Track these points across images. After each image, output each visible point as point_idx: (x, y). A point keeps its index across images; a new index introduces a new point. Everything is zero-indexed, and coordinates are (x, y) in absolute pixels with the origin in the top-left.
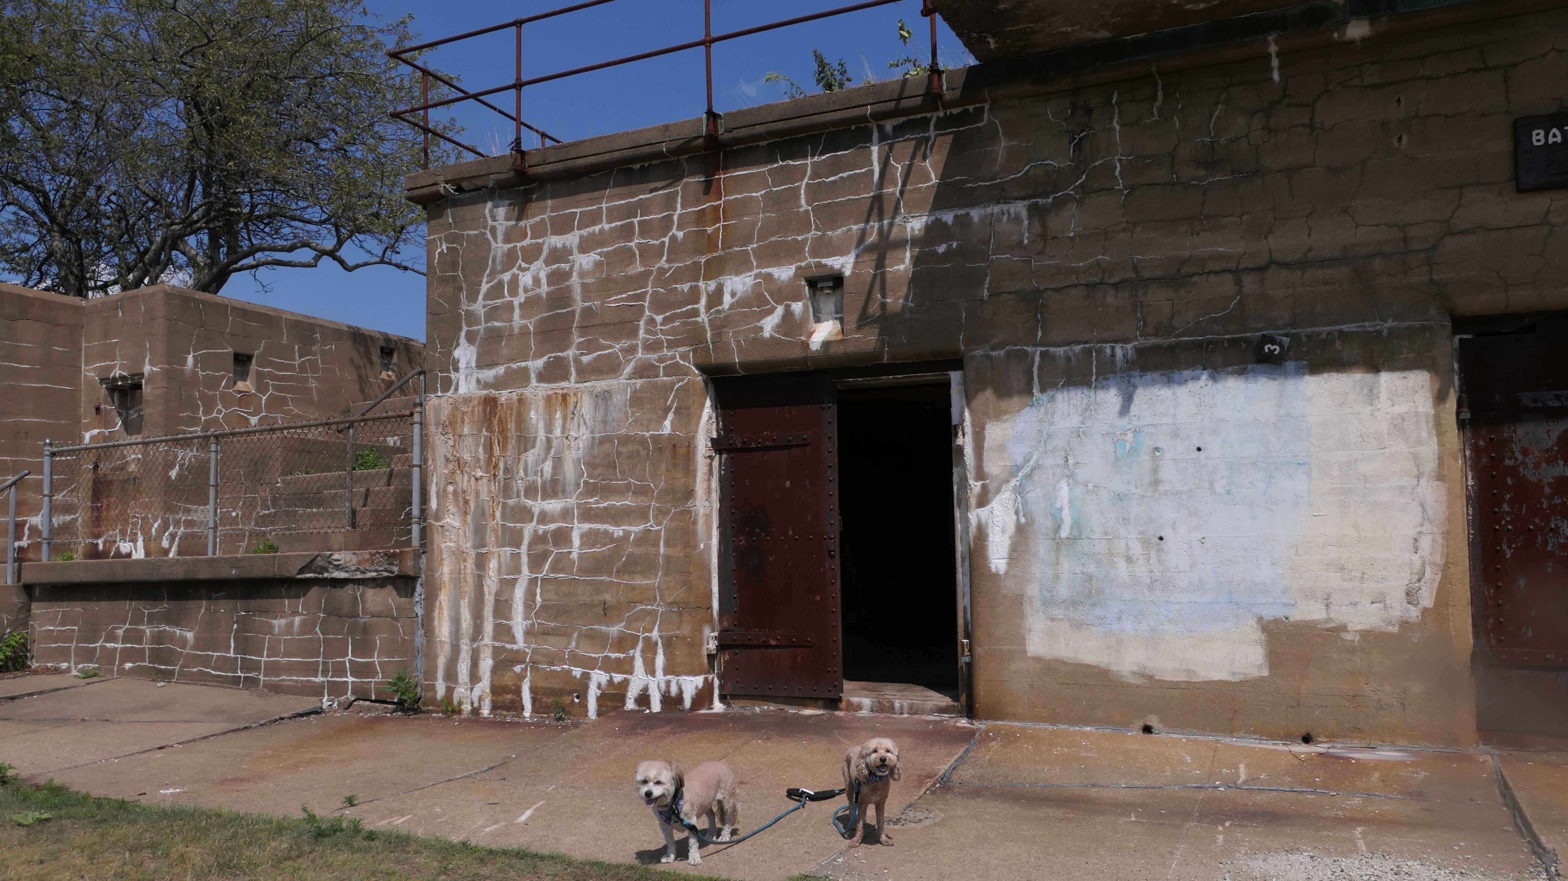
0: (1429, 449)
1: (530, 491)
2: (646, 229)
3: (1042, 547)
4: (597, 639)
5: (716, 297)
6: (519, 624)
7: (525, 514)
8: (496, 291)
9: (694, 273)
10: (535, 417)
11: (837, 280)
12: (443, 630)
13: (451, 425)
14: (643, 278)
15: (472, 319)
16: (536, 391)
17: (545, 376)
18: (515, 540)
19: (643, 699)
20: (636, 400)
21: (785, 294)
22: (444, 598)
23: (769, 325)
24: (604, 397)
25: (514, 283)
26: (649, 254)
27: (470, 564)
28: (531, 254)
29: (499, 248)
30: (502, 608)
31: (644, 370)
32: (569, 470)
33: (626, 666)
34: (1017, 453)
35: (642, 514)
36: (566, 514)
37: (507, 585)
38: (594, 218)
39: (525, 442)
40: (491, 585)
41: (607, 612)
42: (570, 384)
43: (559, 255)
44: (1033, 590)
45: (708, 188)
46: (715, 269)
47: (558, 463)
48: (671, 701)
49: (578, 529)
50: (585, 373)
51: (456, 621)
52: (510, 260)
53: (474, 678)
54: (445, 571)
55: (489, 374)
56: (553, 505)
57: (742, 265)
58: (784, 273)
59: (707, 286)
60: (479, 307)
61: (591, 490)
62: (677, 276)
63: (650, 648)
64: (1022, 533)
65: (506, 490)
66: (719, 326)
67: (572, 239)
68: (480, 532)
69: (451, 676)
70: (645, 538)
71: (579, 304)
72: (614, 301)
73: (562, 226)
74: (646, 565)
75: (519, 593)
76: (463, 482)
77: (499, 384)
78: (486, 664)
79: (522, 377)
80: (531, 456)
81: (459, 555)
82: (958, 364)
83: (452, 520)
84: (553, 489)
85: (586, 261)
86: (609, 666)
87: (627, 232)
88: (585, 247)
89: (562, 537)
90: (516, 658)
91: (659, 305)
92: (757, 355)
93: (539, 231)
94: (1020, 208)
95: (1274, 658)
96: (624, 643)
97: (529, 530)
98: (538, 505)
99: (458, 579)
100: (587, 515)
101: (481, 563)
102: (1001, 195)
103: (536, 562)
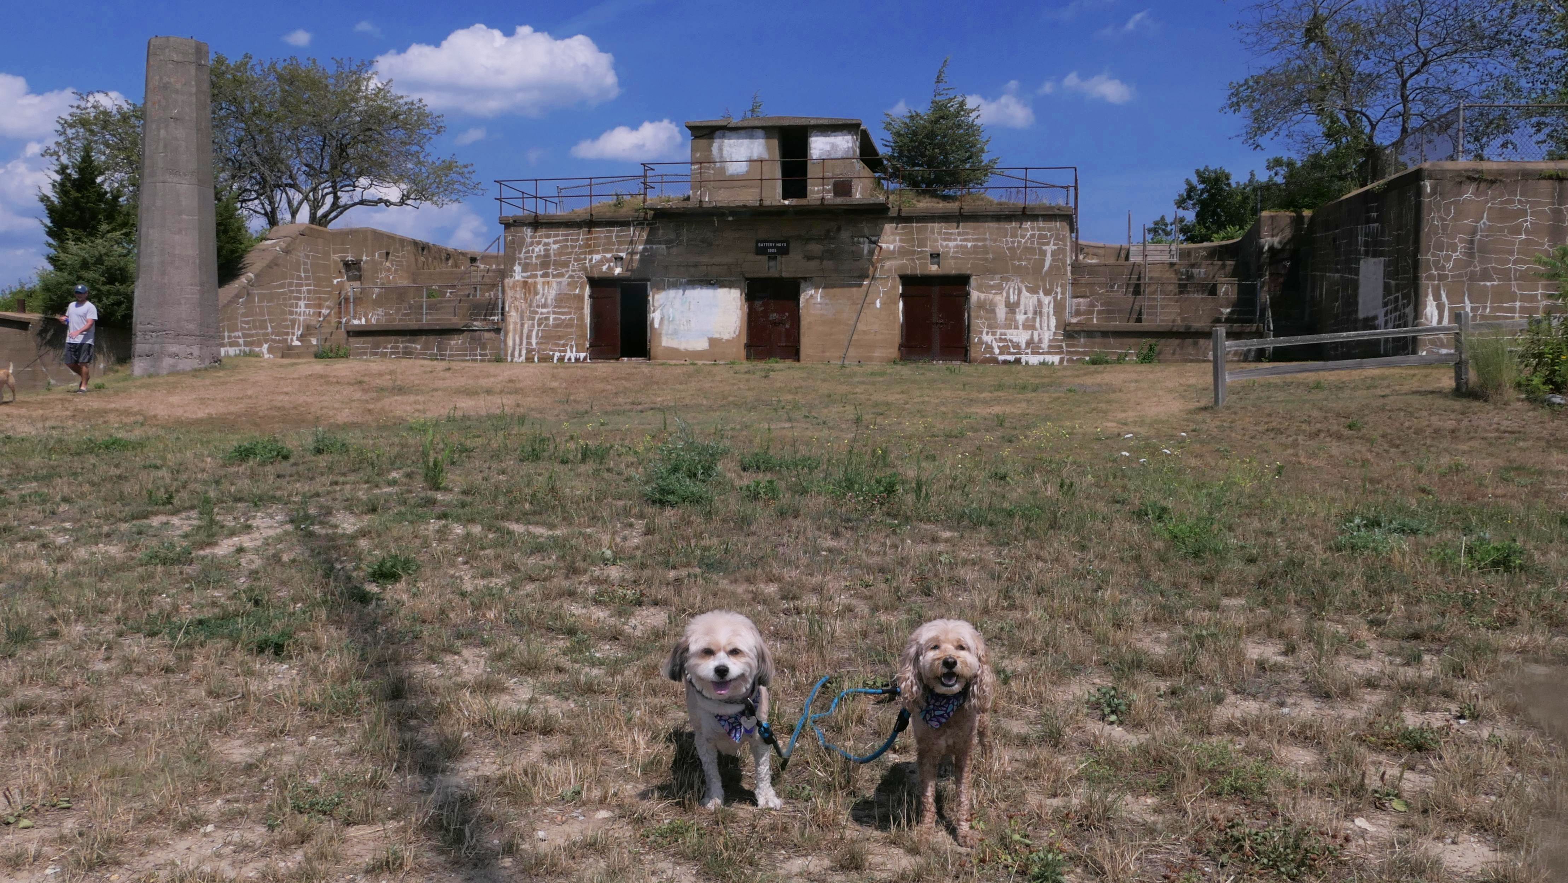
0: (739, 303)
1: (538, 306)
2: (572, 240)
3: (666, 322)
4: (558, 345)
5: (591, 260)
6: (534, 341)
7: (537, 313)
8: (527, 252)
9: (585, 253)
10: (539, 287)
11: (622, 258)
12: (510, 343)
13: (514, 287)
14: (571, 253)
15: (520, 259)
16: (540, 280)
17: (542, 276)
18: (533, 319)
19: (570, 359)
20: (569, 284)
21: (609, 261)
22: (511, 335)
23: (604, 268)
24: (560, 283)
25: (533, 251)
26: (573, 247)
27: (519, 326)
28: (539, 243)
29: (528, 240)
30: (529, 337)
31: (571, 277)
32: (549, 301)
33: (565, 351)
34: (661, 302)
35: (570, 313)
36: (548, 313)
37: (530, 331)
38: (558, 235)
39: (536, 294)
40: (525, 331)
41: (560, 338)
42: (550, 279)
43: (546, 244)
44: (664, 332)
45: (589, 232)
46: (591, 253)
47: (546, 299)
48: (577, 360)
49: (552, 317)
50: (554, 276)
51: (514, 341)
52: (532, 244)
53: (520, 356)
54: (511, 327)
55: (525, 274)
56: (545, 310)
57: (598, 252)
58: (609, 256)
59: (588, 257)
60: (522, 255)
61: (555, 307)
62: (581, 254)
63: (572, 346)
64: (662, 319)
65: (530, 306)
66: (592, 267)
67: (551, 240)
68: (522, 318)
69: (513, 355)
70: (571, 319)
71: (553, 258)
72: (563, 258)
73: (548, 237)
74: (572, 326)
75: (534, 333)
76: (517, 303)
77: (528, 277)
78: (524, 352)
79: (536, 276)
80: (538, 297)
81: (515, 323)
82: (649, 280)
83: (513, 313)
84: (545, 306)
85: (556, 246)
86: (560, 351)
87: (567, 240)
88: (555, 242)
89: (547, 319)
90: (533, 350)
91: (575, 260)
92: (601, 275)
93: (541, 237)
94: (664, 246)
95: (710, 345)
96: (564, 345)
97: (537, 317)
98: (540, 310)
99: (515, 329)
100: (554, 313)
101: (522, 325)
102: (660, 243)
103: (539, 325)
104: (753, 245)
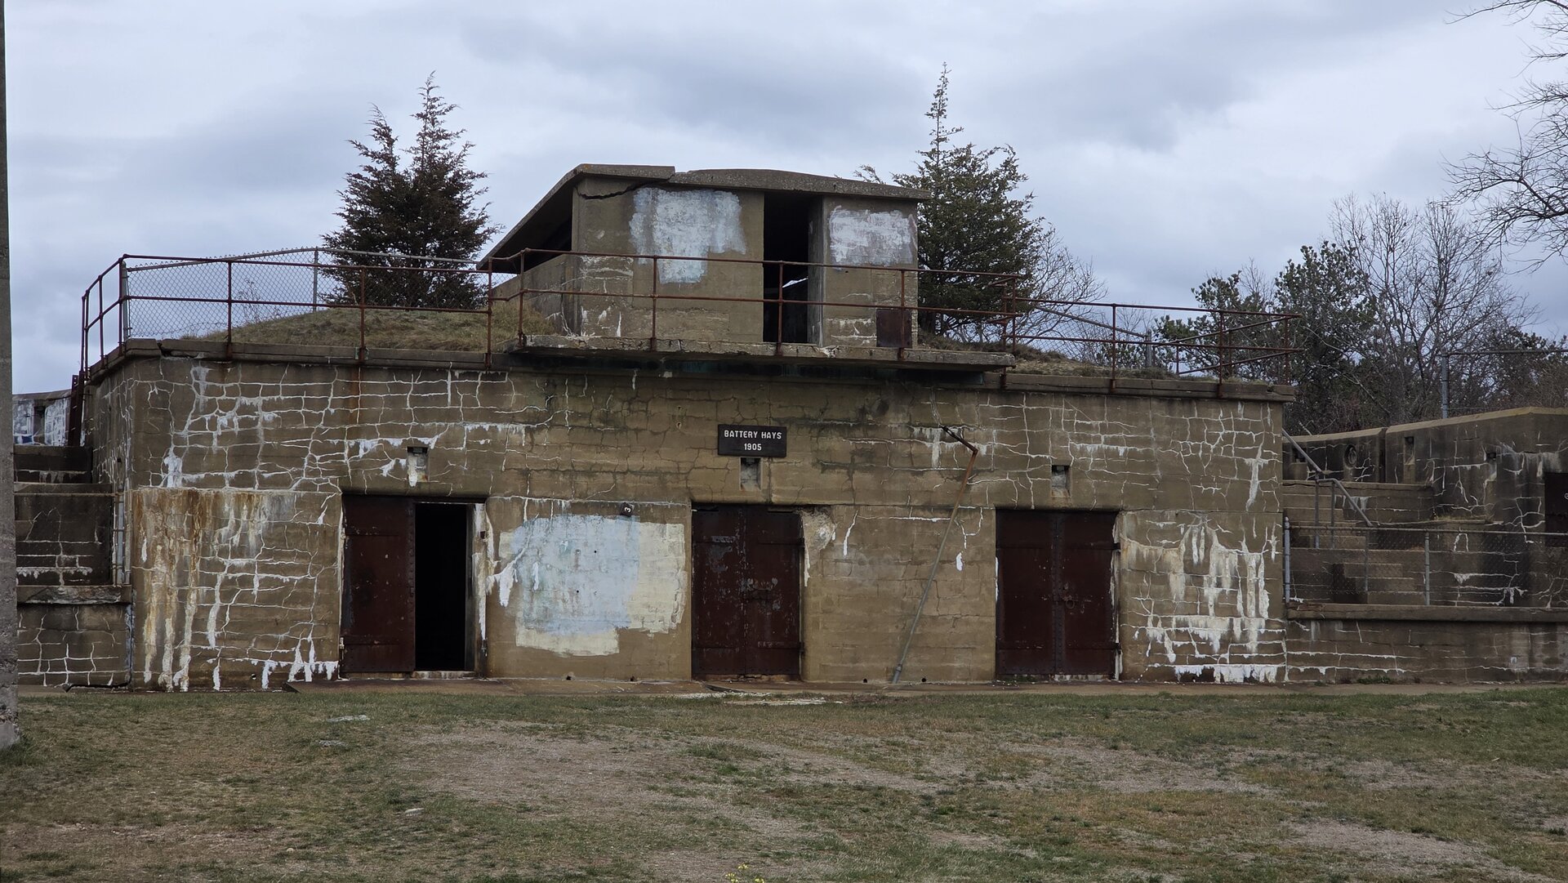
0: (683, 558)
1: (223, 552)
2: (309, 404)
3: (525, 594)
4: (273, 643)
5: (355, 450)
6: (212, 633)
7: (221, 567)
8: (200, 425)
9: (341, 434)
10: (228, 508)
11: (425, 450)
12: (150, 636)
13: (160, 507)
14: (307, 433)
15: (179, 440)
16: (228, 491)
17: (234, 483)
18: (211, 582)
19: (301, 675)
20: (300, 503)
21: (395, 453)
22: (152, 617)
23: (386, 469)
24: (277, 501)
25: (213, 424)
26: (311, 419)
27: (173, 599)
28: (227, 406)
29: (202, 398)
30: (199, 623)
31: (305, 486)
32: (252, 540)
33: (291, 657)
34: (515, 548)
35: (303, 570)
36: (249, 567)
37: (202, 612)
38: (274, 391)
39: (220, 522)
40: (191, 609)
41: (278, 626)
42: (255, 490)
43: (244, 410)
44: (520, 615)
45: (352, 388)
46: (355, 434)
47: (244, 537)
48: (319, 677)
49: (257, 577)
50: (264, 484)
51: (161, 633)
52: (210, 407)
53: (176, 667)
54: (154, 600)
55: (193, 477)
56: (240, 562)
57: (371, 434)
58: (396, 442)
59: (349, 443)
60: (185, 433)
61: (267, 554)
62: (330, 435)
63: (305, 648)
64: (516, 587)
65: (205, 551)
66: (357, 466)
67: (258, 401)
68: (182, 579)
69: (157, 666)
70: (304, 583)
71: (262, 442)
72: (287, 443)
73: (252, 392)
74: (307, 600)
75: (213, 614)
76: (170, 544)
77: (199, 484)
78: (185, 659)
79: (220, 482)
80: (224, 531)
81: (166, 590)
82: (483, 499)
83: (160, 567)
84: (239, 552)
85: (269, 416)
86: (277, 657)
87: (297, 403)
88: (267, 407)
89: (246, 581)
90: (211, 654)
91: (317, 449)
92: (379, 486)
93: (232, 392)
94: (521, 427)
95: (621, 645)
96: (289, 643)
97: (221, 576)
98: (229, 562)
99: (163, 607)
100: (264, 568)
101: (183, 596)
102: (512, 419)
103: (226, 596)
104: (715, 434)
